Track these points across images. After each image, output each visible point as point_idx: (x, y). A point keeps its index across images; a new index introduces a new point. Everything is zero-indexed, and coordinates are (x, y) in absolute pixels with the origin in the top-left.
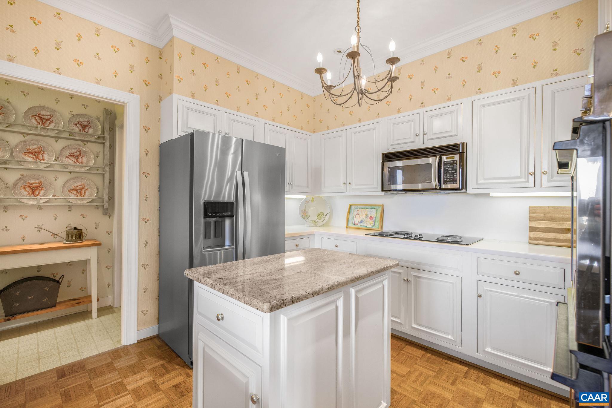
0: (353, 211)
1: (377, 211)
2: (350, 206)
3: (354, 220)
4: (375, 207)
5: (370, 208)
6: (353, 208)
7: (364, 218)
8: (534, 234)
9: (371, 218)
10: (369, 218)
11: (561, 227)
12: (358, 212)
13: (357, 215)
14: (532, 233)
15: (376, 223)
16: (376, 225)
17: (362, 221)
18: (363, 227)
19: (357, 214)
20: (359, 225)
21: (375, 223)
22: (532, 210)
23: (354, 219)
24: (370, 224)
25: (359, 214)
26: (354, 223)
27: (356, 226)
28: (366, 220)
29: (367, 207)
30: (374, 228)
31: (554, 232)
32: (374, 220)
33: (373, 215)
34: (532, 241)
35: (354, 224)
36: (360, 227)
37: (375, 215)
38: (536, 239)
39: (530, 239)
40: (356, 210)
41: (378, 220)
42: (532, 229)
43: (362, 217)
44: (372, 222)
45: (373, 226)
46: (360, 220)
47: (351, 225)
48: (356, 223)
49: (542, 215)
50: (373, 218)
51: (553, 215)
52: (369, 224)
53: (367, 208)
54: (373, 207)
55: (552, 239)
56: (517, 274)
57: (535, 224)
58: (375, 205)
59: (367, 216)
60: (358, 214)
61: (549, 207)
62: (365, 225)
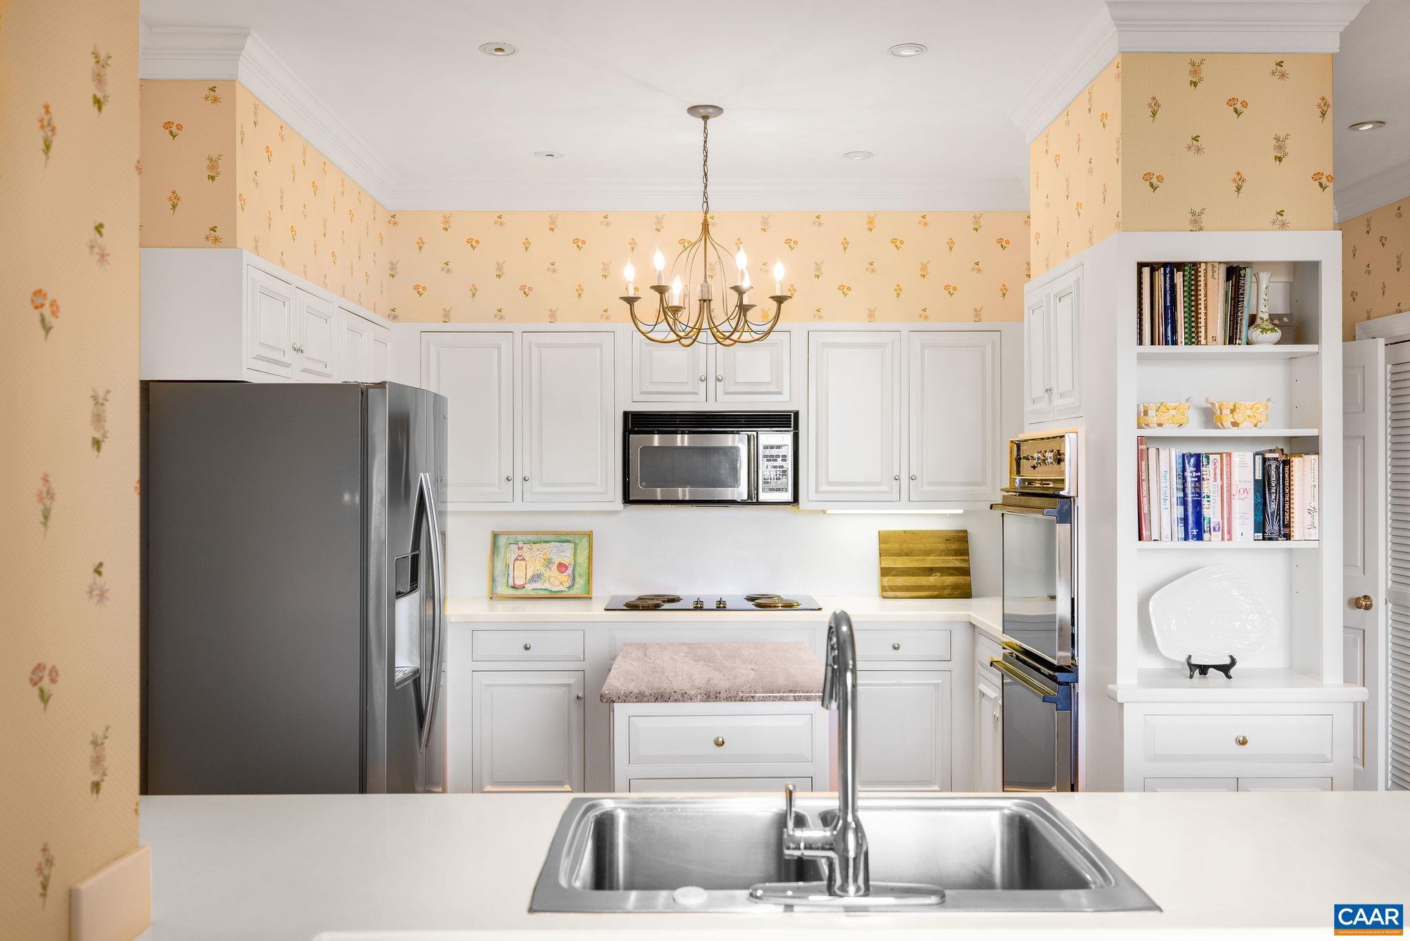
0: (502, 550)
1: (576, 549)
2: (495, 536)
3: (511, 576)
4: (568, 538)
5: (555, 540)
6: (502, 541)
7: (542, 569)
8: (889, 581)
9: (562, 567)
10: (555, 567)
11: (922, 566)
12: (520, 552)
13: (518, 563)
14: (887, 578)
15: (576, 581)
16: (577, 586)
17: (536, 577)
18: (542, 593)
19: (517, 559)
20: (529, 587)
21: (574, 579)
22: (884, 538)
23: (511, 572)
24: (561, 583)
25: (523, 559)
26: (511, 583)
27: (519, 593)
28: (547, 573)
29: (547, 538)
30: (572, 593)
31: (914, 575)
32: (569, 571)
33: (567, 559)
34: (887, 592)
35: (513, 587)
36: (533, 593)
37: (572, 558)
38: (892, 589)
39: (884, 589)
40: (514, 547)
41: (581, 572)
42: (885, 572)
43: (535, 566)
44: (565, 578)
45: (569, 588)
46: (530, 575)
47: (502, 590)
48: (519, 582)
49: (897, 546)
50: (566, 568)
51: (912, 545)
52: (557, 583)
53: (546, 542)
54: (563, 538)
55: (912, 586)
56: (896, 648)
57: (890, 563)
58: (567, 533)
59: (549, 563)
60: (520, 558)
61: (905, 531)
62: (546, 586)
